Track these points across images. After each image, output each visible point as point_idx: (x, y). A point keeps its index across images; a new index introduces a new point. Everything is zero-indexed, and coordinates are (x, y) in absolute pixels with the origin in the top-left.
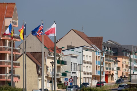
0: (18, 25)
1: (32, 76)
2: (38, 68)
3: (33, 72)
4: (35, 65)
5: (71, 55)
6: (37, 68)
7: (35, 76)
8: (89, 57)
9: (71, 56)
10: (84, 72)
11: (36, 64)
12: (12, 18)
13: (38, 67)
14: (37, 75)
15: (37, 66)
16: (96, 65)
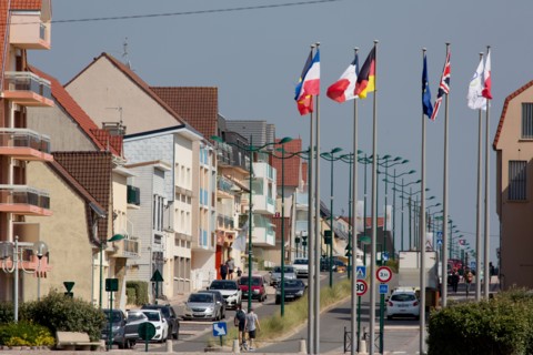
0: (49, 41)
1: (66, 252)
2: (92, 217)
3: (73, 234)
4: (81, 205)
5: (156, 165)
6: (88, 216)
7: (81, 252)
8: (185, 169)
9: (156, 168)
10: (177, 234)
11: (87, 202)
12: (39, 13)
13: (93, 212)
14: (90, 247)
15: (87, 211)
16: (200, 205)
